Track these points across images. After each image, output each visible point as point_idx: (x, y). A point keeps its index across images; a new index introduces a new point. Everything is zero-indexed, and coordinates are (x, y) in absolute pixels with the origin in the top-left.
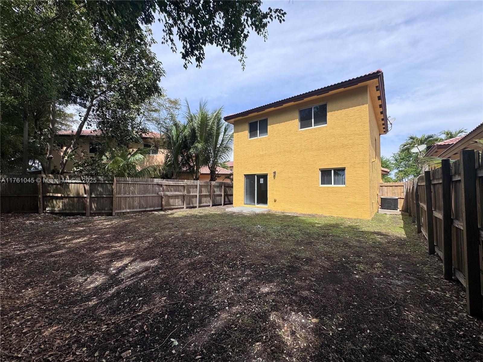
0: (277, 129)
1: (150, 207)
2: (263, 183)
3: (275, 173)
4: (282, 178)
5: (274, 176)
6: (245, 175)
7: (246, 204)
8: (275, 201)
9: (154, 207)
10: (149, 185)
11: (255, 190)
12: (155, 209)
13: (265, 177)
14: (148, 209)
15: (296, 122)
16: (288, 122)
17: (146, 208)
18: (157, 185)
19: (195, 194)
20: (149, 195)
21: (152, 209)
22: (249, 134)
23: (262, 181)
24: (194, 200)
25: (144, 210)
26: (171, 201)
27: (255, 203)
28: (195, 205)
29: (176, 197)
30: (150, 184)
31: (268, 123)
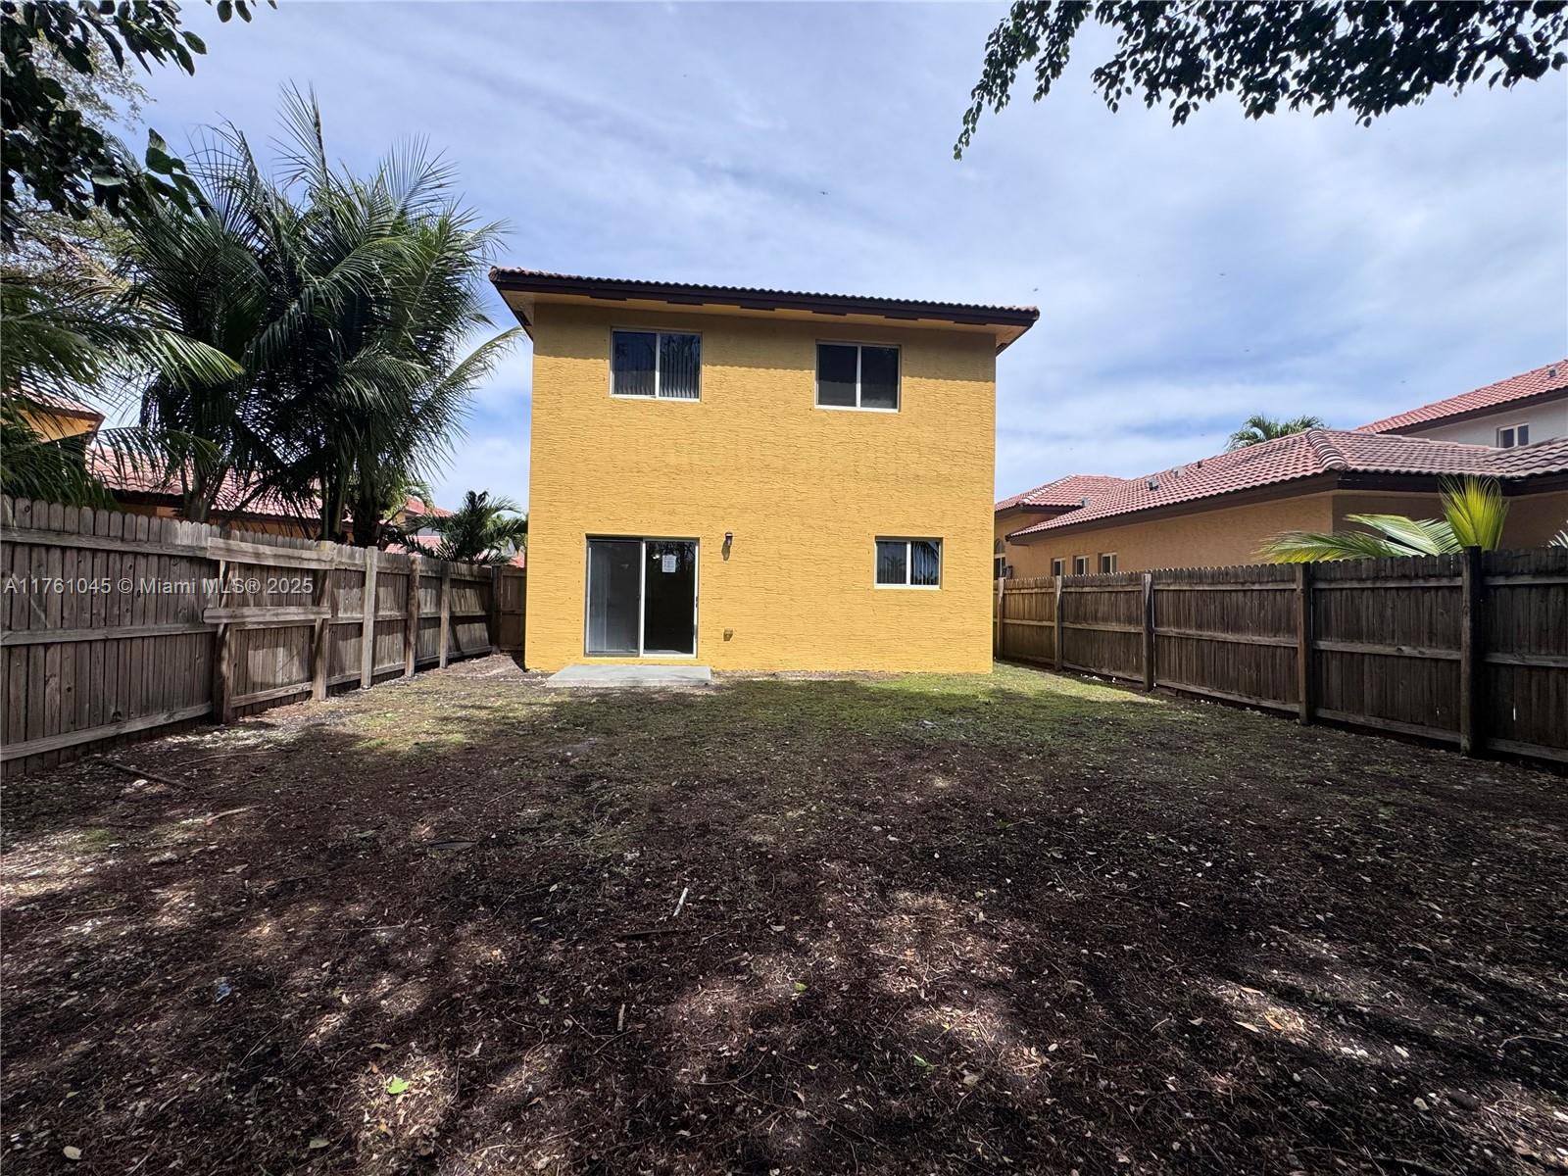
0: (739, 384)
1: (146, 710)
2: (673, 570)
3: (729, 538)
4: (756, 559)
5: (726, 549)
6: (588, 537)
7: (593, 653)
8: (728, 637)
9: (166, 705)
10: (142, 561)
11: (639, 599)
12: (177, 717)
13: (684, 549)
14: (137, 725)
15: (807, 380)
16: (780, 372)
17: (117, 718)
18: (184, 565)
19: (355, 616)
20: (138, 629)
21: (161, 719)
22: (612, 376)
23: (670, 564)
24: (348, 647)
25: (110, 731)
26: (257, 659)
27: (637, 647)
28: (351, 673)
29: (277, 634)
30: (147, 555)
31: (703, 357)
